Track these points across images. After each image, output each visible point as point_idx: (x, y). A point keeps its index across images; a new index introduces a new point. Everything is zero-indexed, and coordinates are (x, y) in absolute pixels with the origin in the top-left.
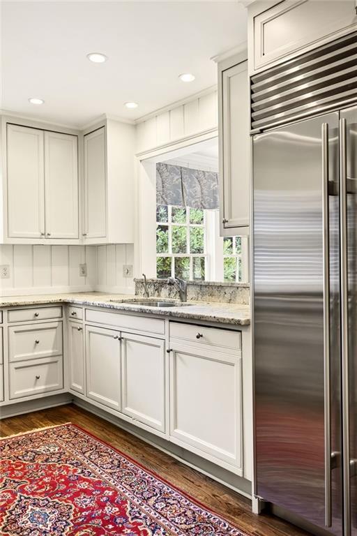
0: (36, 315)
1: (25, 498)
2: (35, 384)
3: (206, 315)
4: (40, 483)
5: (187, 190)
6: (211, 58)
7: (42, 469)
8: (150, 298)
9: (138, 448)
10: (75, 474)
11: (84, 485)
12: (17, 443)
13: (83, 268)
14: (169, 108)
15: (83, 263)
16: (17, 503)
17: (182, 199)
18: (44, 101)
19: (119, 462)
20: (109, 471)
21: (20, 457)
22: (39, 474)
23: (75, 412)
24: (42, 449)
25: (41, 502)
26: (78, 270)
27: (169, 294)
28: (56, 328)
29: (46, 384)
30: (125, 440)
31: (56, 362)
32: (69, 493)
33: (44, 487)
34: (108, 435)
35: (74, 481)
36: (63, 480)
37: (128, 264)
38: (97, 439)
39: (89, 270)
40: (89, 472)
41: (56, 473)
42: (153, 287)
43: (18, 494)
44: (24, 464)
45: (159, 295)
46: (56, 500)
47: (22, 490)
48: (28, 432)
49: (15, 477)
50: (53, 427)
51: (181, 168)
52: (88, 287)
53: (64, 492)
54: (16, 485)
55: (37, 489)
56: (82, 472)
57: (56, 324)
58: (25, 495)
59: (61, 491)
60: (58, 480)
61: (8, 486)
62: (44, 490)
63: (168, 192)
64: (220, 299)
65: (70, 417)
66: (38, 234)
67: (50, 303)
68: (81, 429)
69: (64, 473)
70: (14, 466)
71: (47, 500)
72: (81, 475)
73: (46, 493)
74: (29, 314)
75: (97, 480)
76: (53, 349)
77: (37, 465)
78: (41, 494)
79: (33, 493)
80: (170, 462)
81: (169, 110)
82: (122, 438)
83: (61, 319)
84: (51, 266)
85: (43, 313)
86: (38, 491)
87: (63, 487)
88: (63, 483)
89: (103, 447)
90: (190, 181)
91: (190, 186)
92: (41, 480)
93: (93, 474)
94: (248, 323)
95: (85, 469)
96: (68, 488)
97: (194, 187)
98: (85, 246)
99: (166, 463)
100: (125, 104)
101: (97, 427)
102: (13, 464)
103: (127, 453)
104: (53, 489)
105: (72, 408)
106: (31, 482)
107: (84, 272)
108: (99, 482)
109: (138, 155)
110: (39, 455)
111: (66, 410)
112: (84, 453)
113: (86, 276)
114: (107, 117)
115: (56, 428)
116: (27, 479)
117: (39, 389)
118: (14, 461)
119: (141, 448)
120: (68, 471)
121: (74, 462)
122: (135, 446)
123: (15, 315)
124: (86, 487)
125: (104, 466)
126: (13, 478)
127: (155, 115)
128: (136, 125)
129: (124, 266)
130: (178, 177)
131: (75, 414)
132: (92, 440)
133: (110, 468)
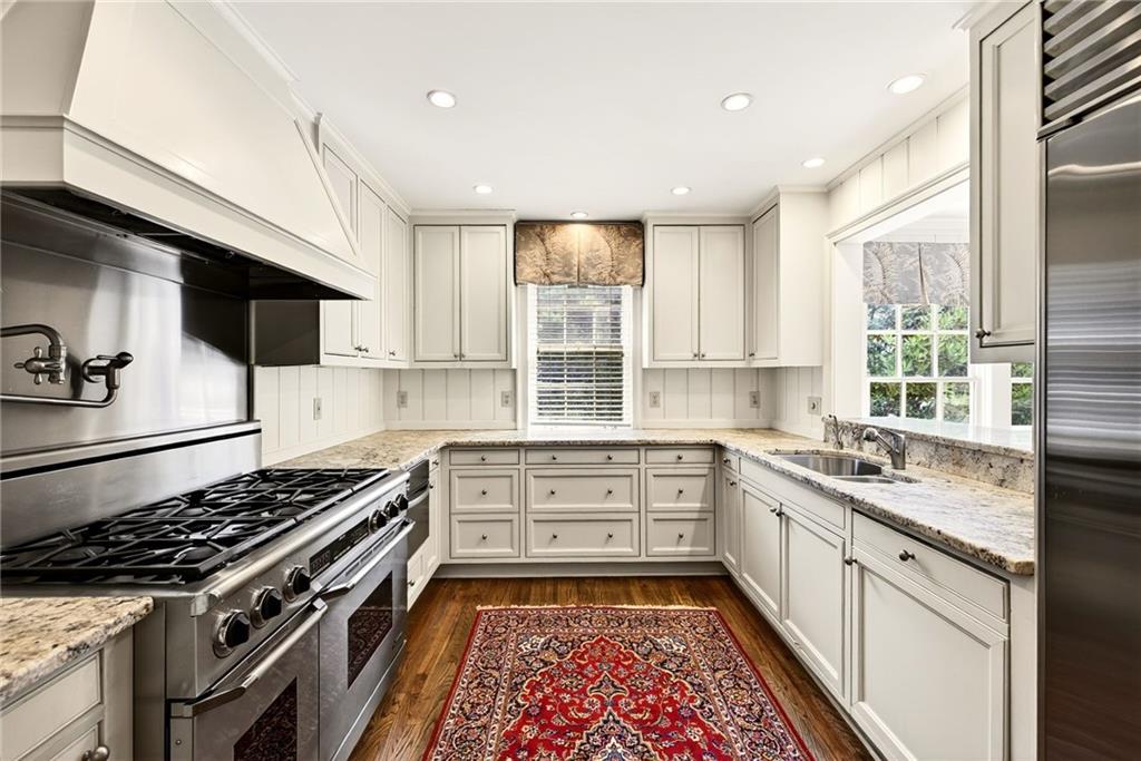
0: (680, 458)
1: (614, 720)
2: (678, 544)
3: (919, 522)
4: (640, 702)
5: (931, 277)
6: (953, 27)
7: (652, 676)
8: (845, 451)
9: (801, 693)
10: (691, 705)
11: (695, 734)
12: (641, 620)
13: (754, 397)
14: (881, 151)
15: (755, 390)
16: (601, 723)
17: (920, 293)
18: (690, 189)
19: (762, 711)
20: (741, 722)
21: (634, 645)
22: (646, 683)
23: (726, 591)
24: (663, 641)
25: (630, 737)
26: (747, 400)
27: (878, 450)
28: (705, 476)
29: (692, 545)
30: (784, 669)
31: (705, 520)
32: (670, 739)
33: (641, 713)
34: (761, 649)
35: (683, 719)
36: (670, 709)
37: (816, 395)
38: (742, 652)
39: (763, 399)
40: (710, 709)
41: (667, 692)
42: (851, 433)
43: (609, 708)
44: (635, 659)
45: (860, 448)
46: (649, 744)
47: (615, 705)
48: (660, 607)
49: (616, 677)
50: (690, 608)
51: (920, 244)
52: (761, 422)
53: (664, 735)
54: (612, 690)
55: (632, 711)
56: (701, 707)
57: (705, 472)
58: (615, 714)
59: (662, 730)
60: (664, 706)
61: (603, 689)
62: (641, 716)
63: (894, 284)
64: (979, 474)
65: (718, 598)
66: (691, 356)
67: (698, 444)
68: (725, 625)
69: (677, 696)
70: (622, 657)
71: (638, 739)
72: (698, 711)
73: (640, 724)
74: (671, 455)
75: (717, 731)
76: (702, 502)
77: (649, 666)
78: (635, 721)
79: (626, 716)
80: (852, 750)
81: (880, 154)
82: (780, 663)
83: (713, 466)
84: (711, 393)
85: (688, 456)
86: (632, 715)
87: (666, 723)
88: (668, 714)
89: (746, 671)
90: (937, 263)
91: (939, 271)
92: (644, 696)
93: (714, 718)
94: (1026, 570)
95: (708, 702)
96: (673, 727)
97: (946, 272)
98: (758, 369)
99: (843, 750)
100: (802, 164)
101: (749, 628)
102: (621, 653)
103: (780, 696)
104: (652, 721)
105: (724, 584)
106: (632, 693)
107: (755, 401)
108: (719, 738)
109: (830, 236)
110: (657, 650)
111: (717, 585)
112: (715, 671)
113: (758, 407)
114: (781, 190)
115: (695, 611)
116: (628, 687)
117: (683, 551)
118: (626, 648)
119: (806, 697)
120: (683, 695)
121: (696, 681)
122: (796, 686)
123: (654, 456)
124: (697, 739)
125: (737, 710)
126: (613, 676)
127: (858, 168)
128: (828, 192)
129: (809, 398)
130: (912, 260)
131: (726, 595)
132: (734, 652)
133: (744, 718)
